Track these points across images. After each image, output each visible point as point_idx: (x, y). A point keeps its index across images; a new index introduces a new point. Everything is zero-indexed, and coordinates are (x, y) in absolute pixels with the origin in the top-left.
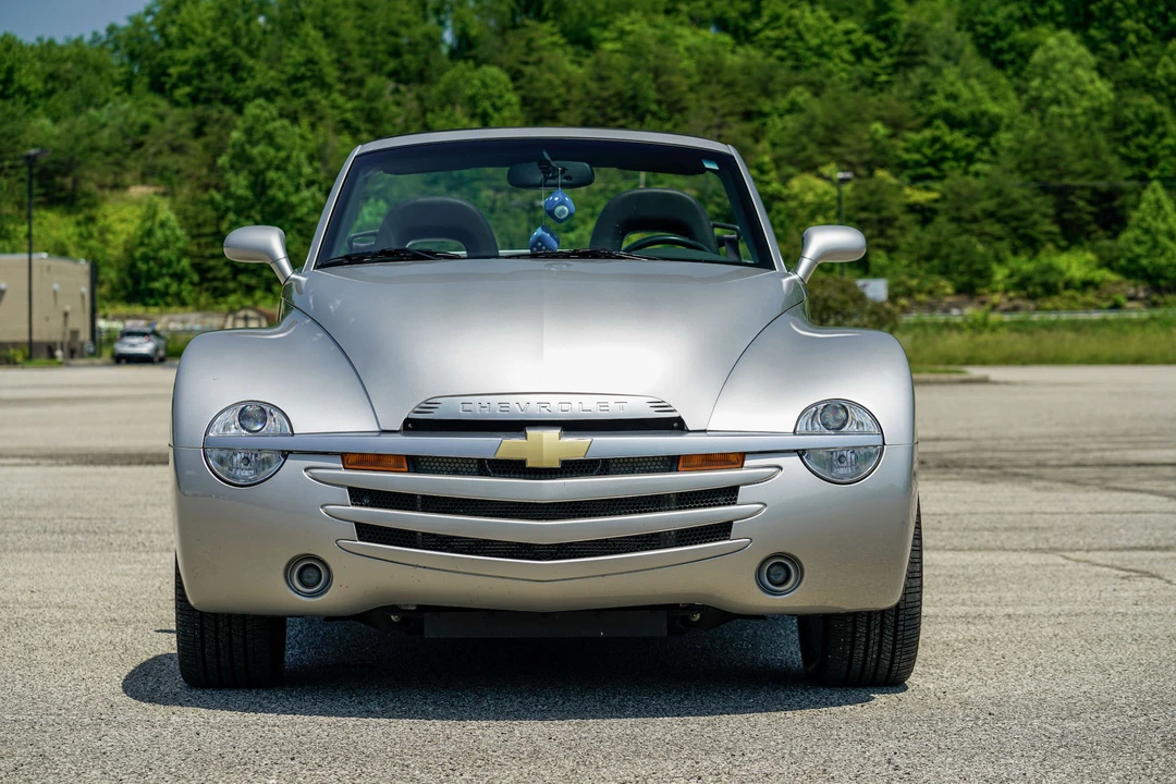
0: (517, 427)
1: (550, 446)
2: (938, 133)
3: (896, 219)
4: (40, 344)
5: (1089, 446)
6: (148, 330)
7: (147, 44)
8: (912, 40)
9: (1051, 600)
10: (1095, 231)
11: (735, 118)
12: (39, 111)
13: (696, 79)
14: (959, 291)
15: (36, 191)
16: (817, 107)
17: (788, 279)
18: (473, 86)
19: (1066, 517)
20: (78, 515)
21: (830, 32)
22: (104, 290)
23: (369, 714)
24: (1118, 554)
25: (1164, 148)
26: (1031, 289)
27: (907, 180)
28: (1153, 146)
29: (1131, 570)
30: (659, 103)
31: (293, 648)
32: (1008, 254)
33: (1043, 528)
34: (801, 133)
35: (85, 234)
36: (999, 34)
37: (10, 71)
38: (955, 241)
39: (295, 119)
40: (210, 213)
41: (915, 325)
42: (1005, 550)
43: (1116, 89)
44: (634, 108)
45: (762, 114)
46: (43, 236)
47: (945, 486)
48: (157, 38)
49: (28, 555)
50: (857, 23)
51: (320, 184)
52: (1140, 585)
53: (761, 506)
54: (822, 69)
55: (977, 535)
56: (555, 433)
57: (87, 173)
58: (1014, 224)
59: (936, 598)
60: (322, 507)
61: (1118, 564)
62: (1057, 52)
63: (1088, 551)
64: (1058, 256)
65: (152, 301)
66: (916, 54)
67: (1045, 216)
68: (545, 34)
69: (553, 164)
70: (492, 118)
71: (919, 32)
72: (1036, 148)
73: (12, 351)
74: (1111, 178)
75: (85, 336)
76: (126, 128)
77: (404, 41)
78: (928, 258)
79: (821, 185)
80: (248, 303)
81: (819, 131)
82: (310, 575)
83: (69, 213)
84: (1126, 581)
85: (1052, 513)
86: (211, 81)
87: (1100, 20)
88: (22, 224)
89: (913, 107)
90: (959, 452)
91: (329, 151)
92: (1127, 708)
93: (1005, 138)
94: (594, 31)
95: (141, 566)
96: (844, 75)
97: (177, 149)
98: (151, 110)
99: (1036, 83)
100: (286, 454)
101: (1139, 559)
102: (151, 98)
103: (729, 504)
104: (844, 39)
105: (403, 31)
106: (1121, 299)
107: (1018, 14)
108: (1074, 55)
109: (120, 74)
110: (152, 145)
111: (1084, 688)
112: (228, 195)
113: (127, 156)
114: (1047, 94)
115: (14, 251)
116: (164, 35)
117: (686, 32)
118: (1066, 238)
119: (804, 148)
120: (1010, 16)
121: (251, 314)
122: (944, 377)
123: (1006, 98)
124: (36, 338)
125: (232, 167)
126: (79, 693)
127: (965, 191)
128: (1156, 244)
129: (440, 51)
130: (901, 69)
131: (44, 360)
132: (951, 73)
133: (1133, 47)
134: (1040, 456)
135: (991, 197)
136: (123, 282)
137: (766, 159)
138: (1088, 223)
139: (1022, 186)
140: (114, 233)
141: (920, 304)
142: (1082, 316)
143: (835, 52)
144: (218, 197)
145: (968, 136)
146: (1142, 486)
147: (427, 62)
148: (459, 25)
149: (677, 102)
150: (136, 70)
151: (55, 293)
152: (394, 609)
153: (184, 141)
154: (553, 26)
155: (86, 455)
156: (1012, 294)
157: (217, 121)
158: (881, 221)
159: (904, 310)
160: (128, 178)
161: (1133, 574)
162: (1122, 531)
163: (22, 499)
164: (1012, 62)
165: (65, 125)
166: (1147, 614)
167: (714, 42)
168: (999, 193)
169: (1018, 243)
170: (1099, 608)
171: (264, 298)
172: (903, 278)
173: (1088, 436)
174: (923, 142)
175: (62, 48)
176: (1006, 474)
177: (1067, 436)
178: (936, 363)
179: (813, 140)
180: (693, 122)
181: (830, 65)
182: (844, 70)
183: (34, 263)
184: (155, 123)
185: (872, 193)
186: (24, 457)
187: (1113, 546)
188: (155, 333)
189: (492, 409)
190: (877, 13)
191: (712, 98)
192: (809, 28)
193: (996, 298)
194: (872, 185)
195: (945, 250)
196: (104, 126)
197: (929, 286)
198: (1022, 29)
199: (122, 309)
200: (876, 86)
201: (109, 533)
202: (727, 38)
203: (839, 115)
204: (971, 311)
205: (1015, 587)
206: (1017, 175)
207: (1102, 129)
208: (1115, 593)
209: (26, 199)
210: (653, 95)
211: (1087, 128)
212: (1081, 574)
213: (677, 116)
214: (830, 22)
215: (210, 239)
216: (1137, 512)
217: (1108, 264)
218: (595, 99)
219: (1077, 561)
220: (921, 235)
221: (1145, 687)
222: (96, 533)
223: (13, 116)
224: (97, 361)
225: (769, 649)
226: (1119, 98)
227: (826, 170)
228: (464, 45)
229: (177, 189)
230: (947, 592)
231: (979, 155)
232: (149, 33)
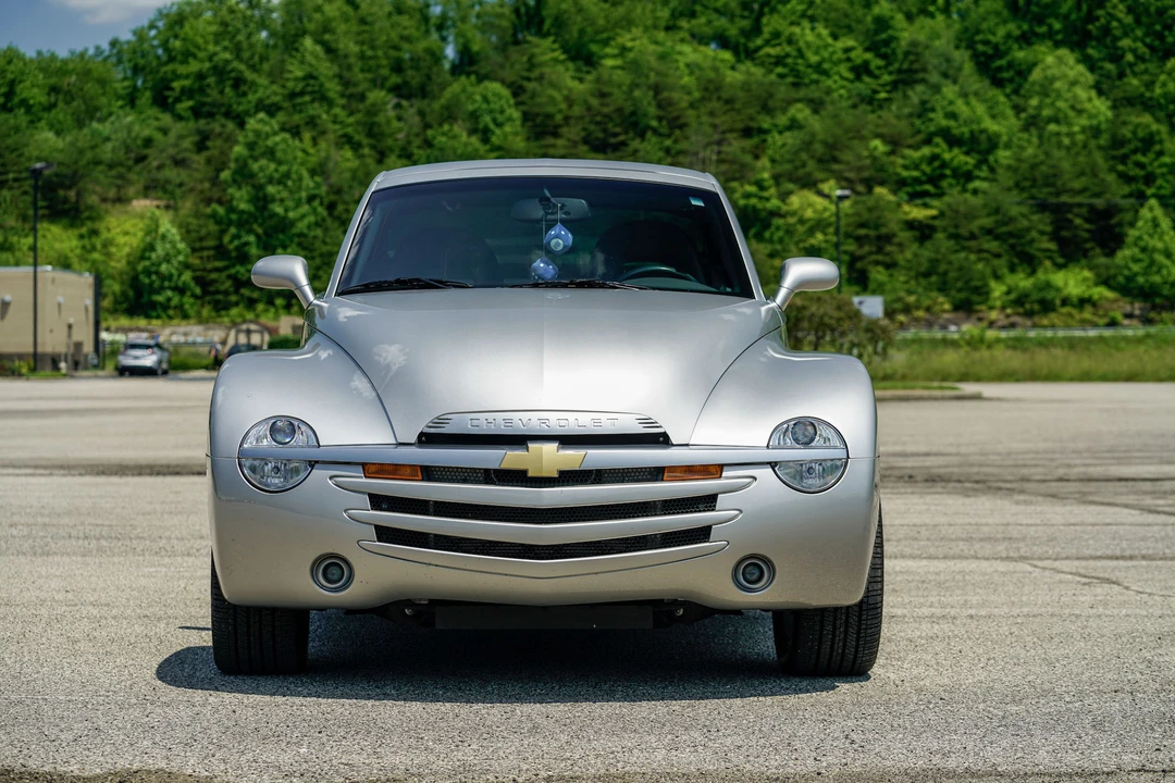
0: (519, 440)
1: (550, 457)
2: (937, 150)
3: (894, 235)
4: (44, 355)
5: (1072, 462)
6: (152, 342)
7: (151, 57)
8: (912, 58)
9: (1013, 603)
10: (1093, 248)
11: (735, 135)
12: (43, 123)
13: (697, 95)
14: (957, 308)
15: (41, 203)
16: (816, 124)
17: (766, 307)
18: (475, 101)
19: (1039, 528)
20: (99, 522)
21: (831, 49)
22: (106, 303)
23: (386, 696)
24: (1083, 563)
25: (1161, 166)
26: (1028, 306)
27: (905, 197)
28: (1151, 164)
29: (1093, 577)
30: (660, 119)
31: (313, 641)
32: (1005, 271)
33: (1016, 539)
34: (800, 150)
35: (88, 247)
36: (998, 52)
37: (12, 84)
38: (953, 257)
39: (296, 132)
40: (213, 227)
41: (913, 341)
42: (977, 558)
43: (1114, 107)
44: (635, 125)
45: (762, 131)
46: (46, 248)
47: (929, 499)
48: (160, 51)
49: (57, 559)
50: (856, 40)
51: (322, 198)
52: (1099, 590)
53: (737, 512)
54: (821, 85)
55: (953, 544)
56: (554, 446)
57: (90, 186)
58: (1012, 241)
59: (907, 601)
60: (345, 511)
61: (1082, 571)
62: (1054, 71)
63: (1056, 560)
64: (1054, 272)
65: (154, 314)
66: (916, 71)
67: (1042, 233)
68: (545, 49)
69: (553, 200)
70: (493, 133)
71: (920, 49)
72: (1034, 167)
73: (17, 363)
74: (1108, 196)
75: (88, 348)
76: (129, 141)
77: (407, 56)
78: (927, 275)
79: (819, 202)
80: (250, 316)
81: (819, 148)
82: (335, 572)
83: (72, 225)
84: (1087, 587)
85: (1027, 525)
86: (214, 95)
87: (1098, 40)
88: (26, 236)
89: (912, 125)
90: (947, 466)
91: (331, 165)
92: (1066, 695)
93: (1003, 156)
94: (594, 48)
95: (165, 569)
96: (842, 92)
97: (179, 163)
98: (156, 123)
99: (1034, 102)
100: (312, 464)
101: (1103, 567)
102: (154, 111)
103: (709, 510)
104: (844, 56)
105: (406, 46)
106: (1119, 316)
107: (1017, 33)
108: (1072, 74)
109: (124, 88)
110: (155, 158)
111: (1030, 678)
112: (231, 210)
113: (129, 169)
114: (1046, 112)
115: (17, 264)
116: (167, 49)
117: (686, 48)
118: (1063, 256)
119: (804, 165)
120: (1008, 36)
121: (253, 327)
122: (938, 393)
123: (1005, 117)
124: (40, 350)
125: (235, 181)
126: (123, 678)
127: (962, 209)
128: (1152, 263)
129: (442, 65)
130: (901, 86)
131: (48, 372)
132: (949, 91)
133: (1131, 65)
134: (1025, 471)
135: (989, 215)
136: (124, 293)
137: (766, 175)
138: (1086, 241)
139: (1019, 204)
140: (117, 246)
141: (917, 320)
142: (1078, 333)
143: (835, 69)
144: (221, 211)
145: (967, 153)
146: (1120, 500)
147: (429, 78)
148: (461, 40)
149: (677, 118)
150: (139, 83)
151: (59, 305)
152: (409, 603)
153: (187, 155)
154: (554, 42)
155: (97, 466)
156: (1009, 311)
157: (220, 135)
158: (879, 238)
159: (902, 326)
160: (131, 191)
161: (1095, 581)
162: (1091, 542)
163: (43, 507)
164: (1011, 80)
165: (69, 139)
166: (1099, 616)
167: (715, 59)
168: (997, 211)
169: (1016, 260)
170: (1057, 610)
171: (266, 311)
172: (902, 294)
173: (1073, 452)
174: (922, 159)
175: (65, 62)
176: (989, 488)
177: (1054, 452)
178: (931, 379)
179: (812, 157)
180: (693, 138)
181: (829, 82)
182: (843, 87)
183: (39, 275)
184: (158, 136)
185: (870, 210)
186: (36, 467)
187: (1080, 556)
188: (158, 346)
189: (496, 425)
190: (877, 32)
191: (712, 114)
192: (808, 45)
193: (994, 315)
194: (870, 201)
195: (943, 267)
196: (108, 139)
197: (927, 302)
198: (1021, 48)
199: (124, 321)
200: (876, 103)
201: (131, 539)
202: (727, 55)
203: (839, 132)
204: (969, 328)
205: (980, 591)
206: (1015, 192)
207: (1100, 147)
208: (1074, 598)
209: (31, 212)
210: (653, 110)
211: (1085, 146)
212: (1046, 580)
213: (677, 132)
214: (830, 40)
215: (212, 253)
216: (1108, 524)
217: (1106, 282)
218: (596, 115)
219: (1044, 569)
220: (920, 252)
221: (1084, 678)
222: (119, 539)
223: (17, 129)
224: (100, 373)
225: (747, 644)
226: (1117, 116)
227: (825, 187)
228: (466, 59)
229: (180, 204)
230: (918, 596)
231: (977, 173)
232: (154, 47)
